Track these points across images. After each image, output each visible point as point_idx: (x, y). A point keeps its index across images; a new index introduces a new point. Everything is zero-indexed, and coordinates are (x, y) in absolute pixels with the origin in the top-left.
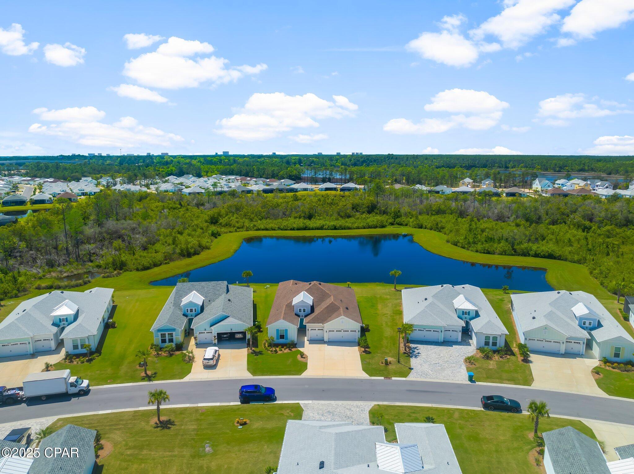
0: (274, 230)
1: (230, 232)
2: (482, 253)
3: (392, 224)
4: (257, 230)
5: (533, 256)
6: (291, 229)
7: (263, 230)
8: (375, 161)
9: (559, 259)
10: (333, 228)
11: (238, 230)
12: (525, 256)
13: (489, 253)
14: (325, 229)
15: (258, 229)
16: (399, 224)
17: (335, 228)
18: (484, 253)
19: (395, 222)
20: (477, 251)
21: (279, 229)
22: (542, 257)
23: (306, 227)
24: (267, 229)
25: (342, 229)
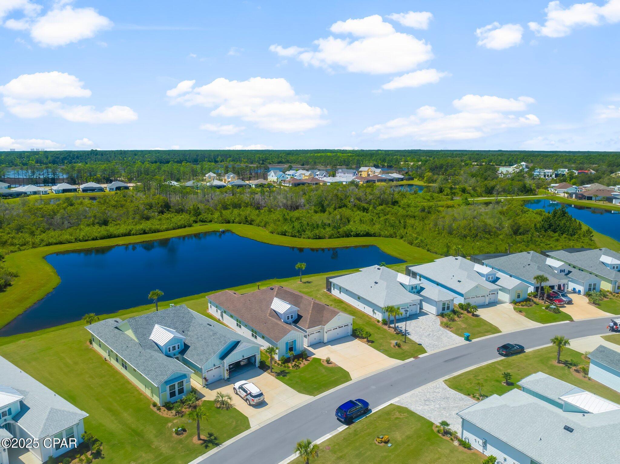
0: (71, 242)
1: (12, 252)
2: (314, 239)
3: (196, 222)
4: (47, 245)
5: (354, 236)
6: (93, 239)
7: (56, 244)
8: (77, 157)
9: (375, 236)
10: (142, 232)
11: (21, 248)
12: (348, 237)
13: (320, 238)
14: (133, 235)
15: (49, 244)
16: (202, 221)
17: (145, 232)
18: (316, 239)
19: (198, 220)
20: (309, 238)
21: (77, 240)
22: (362, 236)
23: (111, 235)
24: (61, 243)
25: (153, 233)
